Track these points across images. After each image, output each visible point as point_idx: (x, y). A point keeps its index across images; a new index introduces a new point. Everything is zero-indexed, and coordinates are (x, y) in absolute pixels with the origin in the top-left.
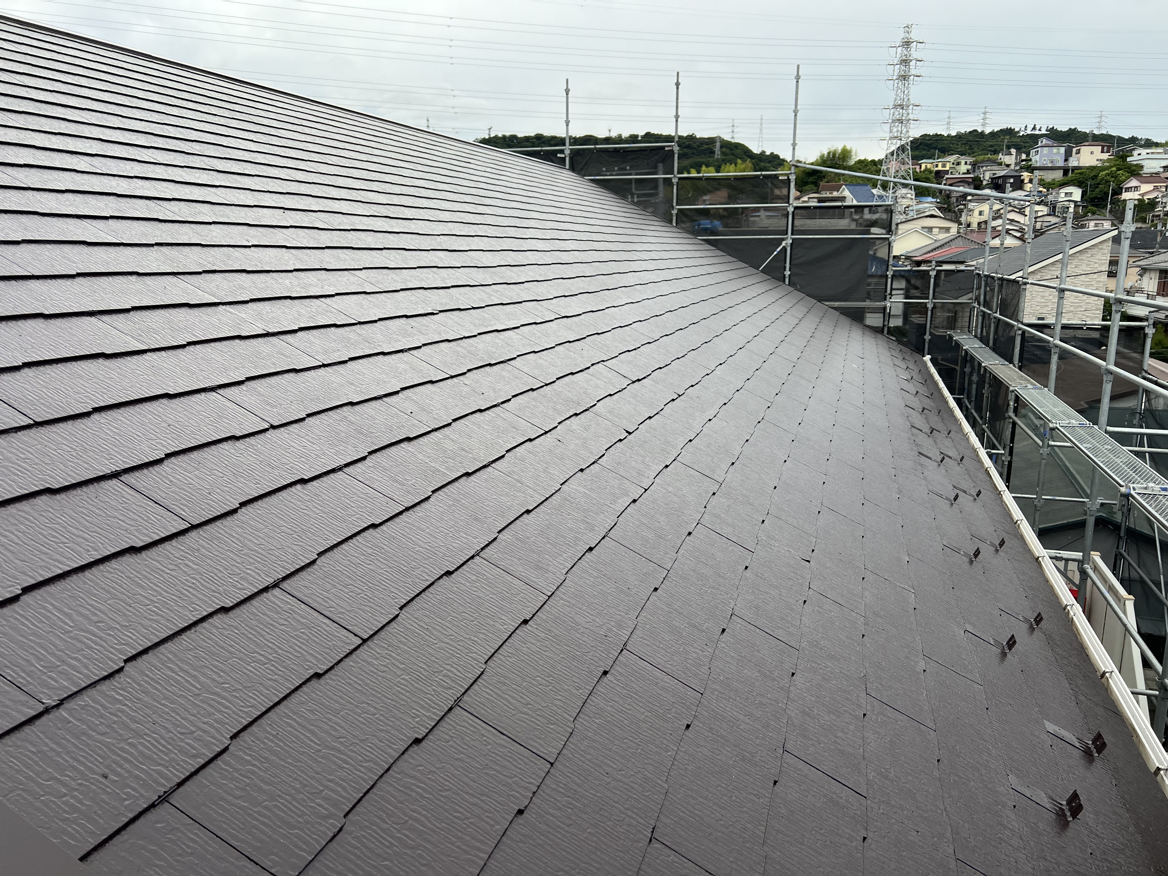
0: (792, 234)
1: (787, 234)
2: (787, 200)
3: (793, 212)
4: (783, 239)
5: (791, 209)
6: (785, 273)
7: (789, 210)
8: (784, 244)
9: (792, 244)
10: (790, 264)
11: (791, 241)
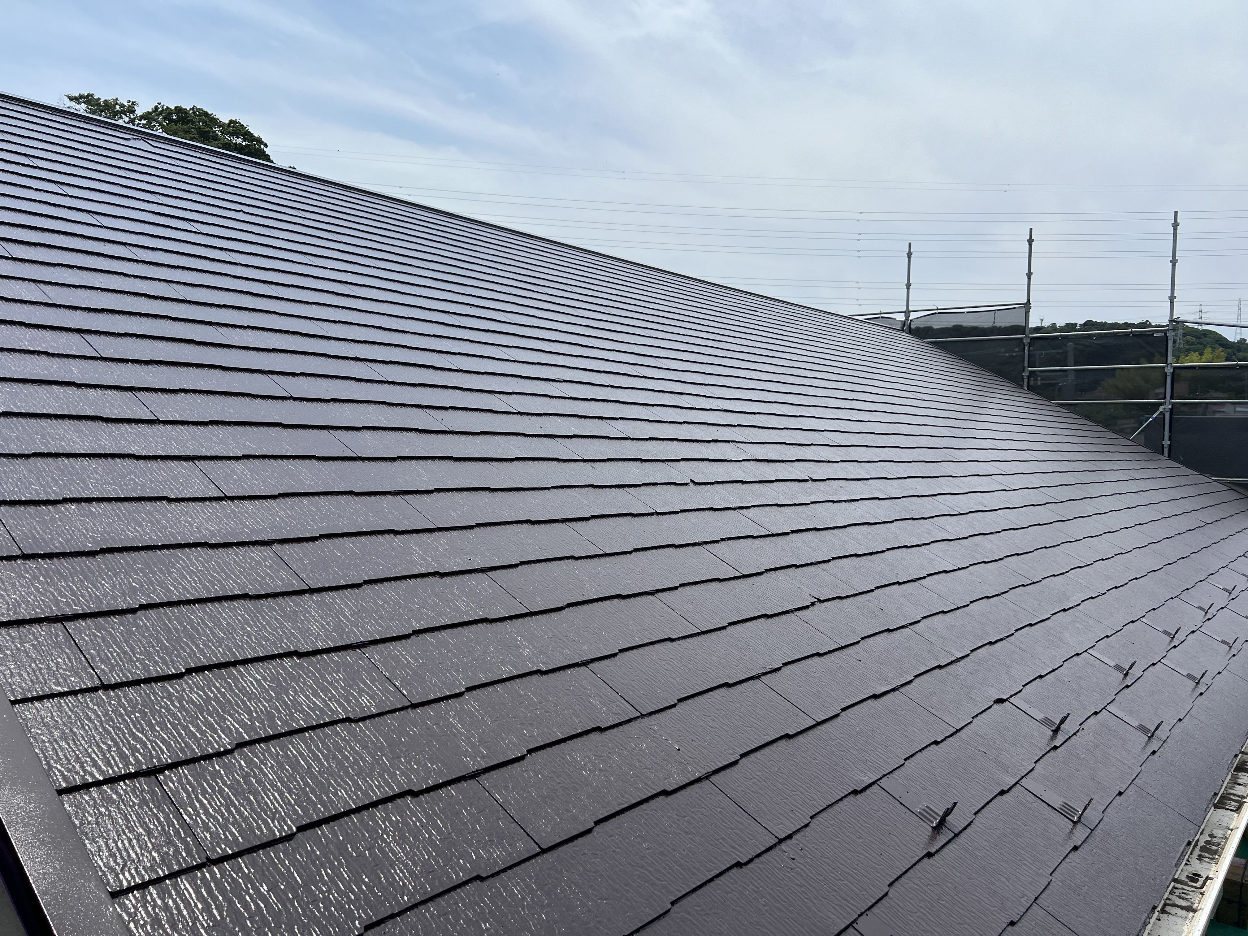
0: (1172, 398)
1: (1165, 398)
2: (1164, 359)
3: (1173, 374)
4: (1161, 404)
5: (1169, 370)
6: (1164, 443)
7: (1166, 370)
8: (1161, 409)
9: (1171, 410)
10: (1170, 431)
11: (1170, 407)
